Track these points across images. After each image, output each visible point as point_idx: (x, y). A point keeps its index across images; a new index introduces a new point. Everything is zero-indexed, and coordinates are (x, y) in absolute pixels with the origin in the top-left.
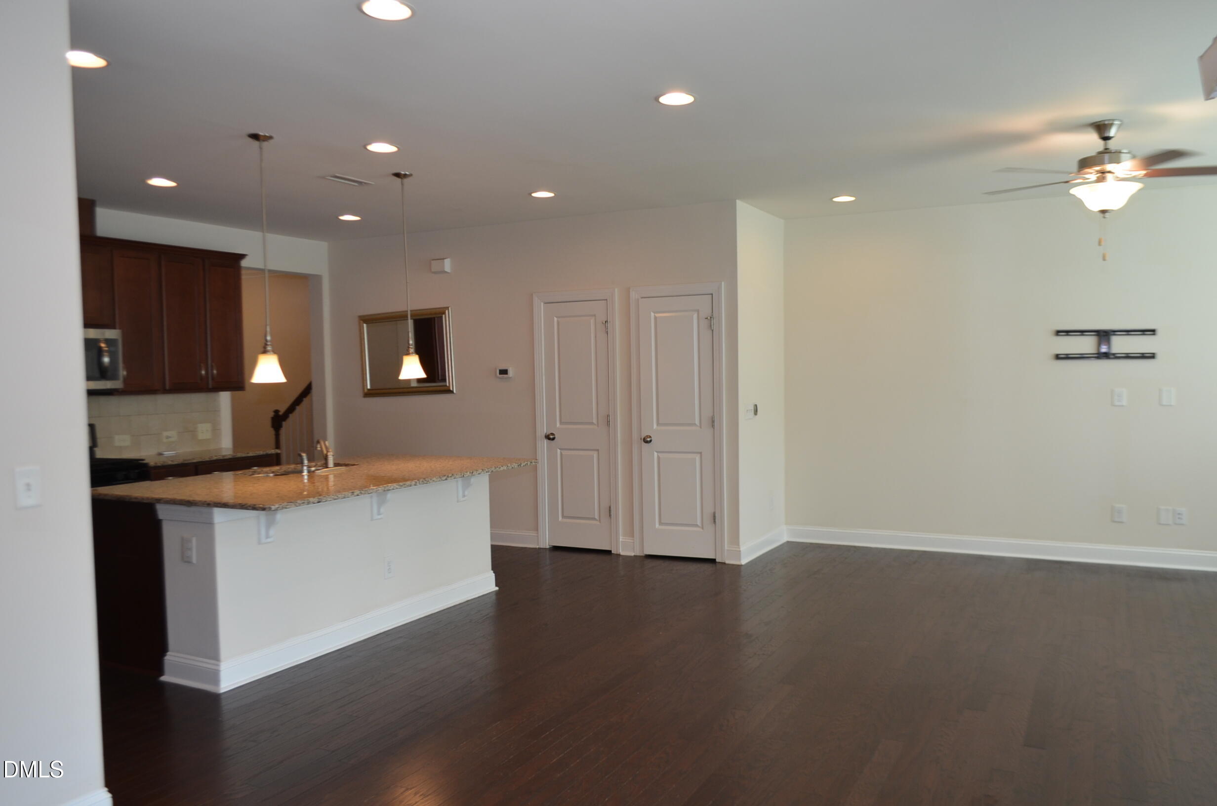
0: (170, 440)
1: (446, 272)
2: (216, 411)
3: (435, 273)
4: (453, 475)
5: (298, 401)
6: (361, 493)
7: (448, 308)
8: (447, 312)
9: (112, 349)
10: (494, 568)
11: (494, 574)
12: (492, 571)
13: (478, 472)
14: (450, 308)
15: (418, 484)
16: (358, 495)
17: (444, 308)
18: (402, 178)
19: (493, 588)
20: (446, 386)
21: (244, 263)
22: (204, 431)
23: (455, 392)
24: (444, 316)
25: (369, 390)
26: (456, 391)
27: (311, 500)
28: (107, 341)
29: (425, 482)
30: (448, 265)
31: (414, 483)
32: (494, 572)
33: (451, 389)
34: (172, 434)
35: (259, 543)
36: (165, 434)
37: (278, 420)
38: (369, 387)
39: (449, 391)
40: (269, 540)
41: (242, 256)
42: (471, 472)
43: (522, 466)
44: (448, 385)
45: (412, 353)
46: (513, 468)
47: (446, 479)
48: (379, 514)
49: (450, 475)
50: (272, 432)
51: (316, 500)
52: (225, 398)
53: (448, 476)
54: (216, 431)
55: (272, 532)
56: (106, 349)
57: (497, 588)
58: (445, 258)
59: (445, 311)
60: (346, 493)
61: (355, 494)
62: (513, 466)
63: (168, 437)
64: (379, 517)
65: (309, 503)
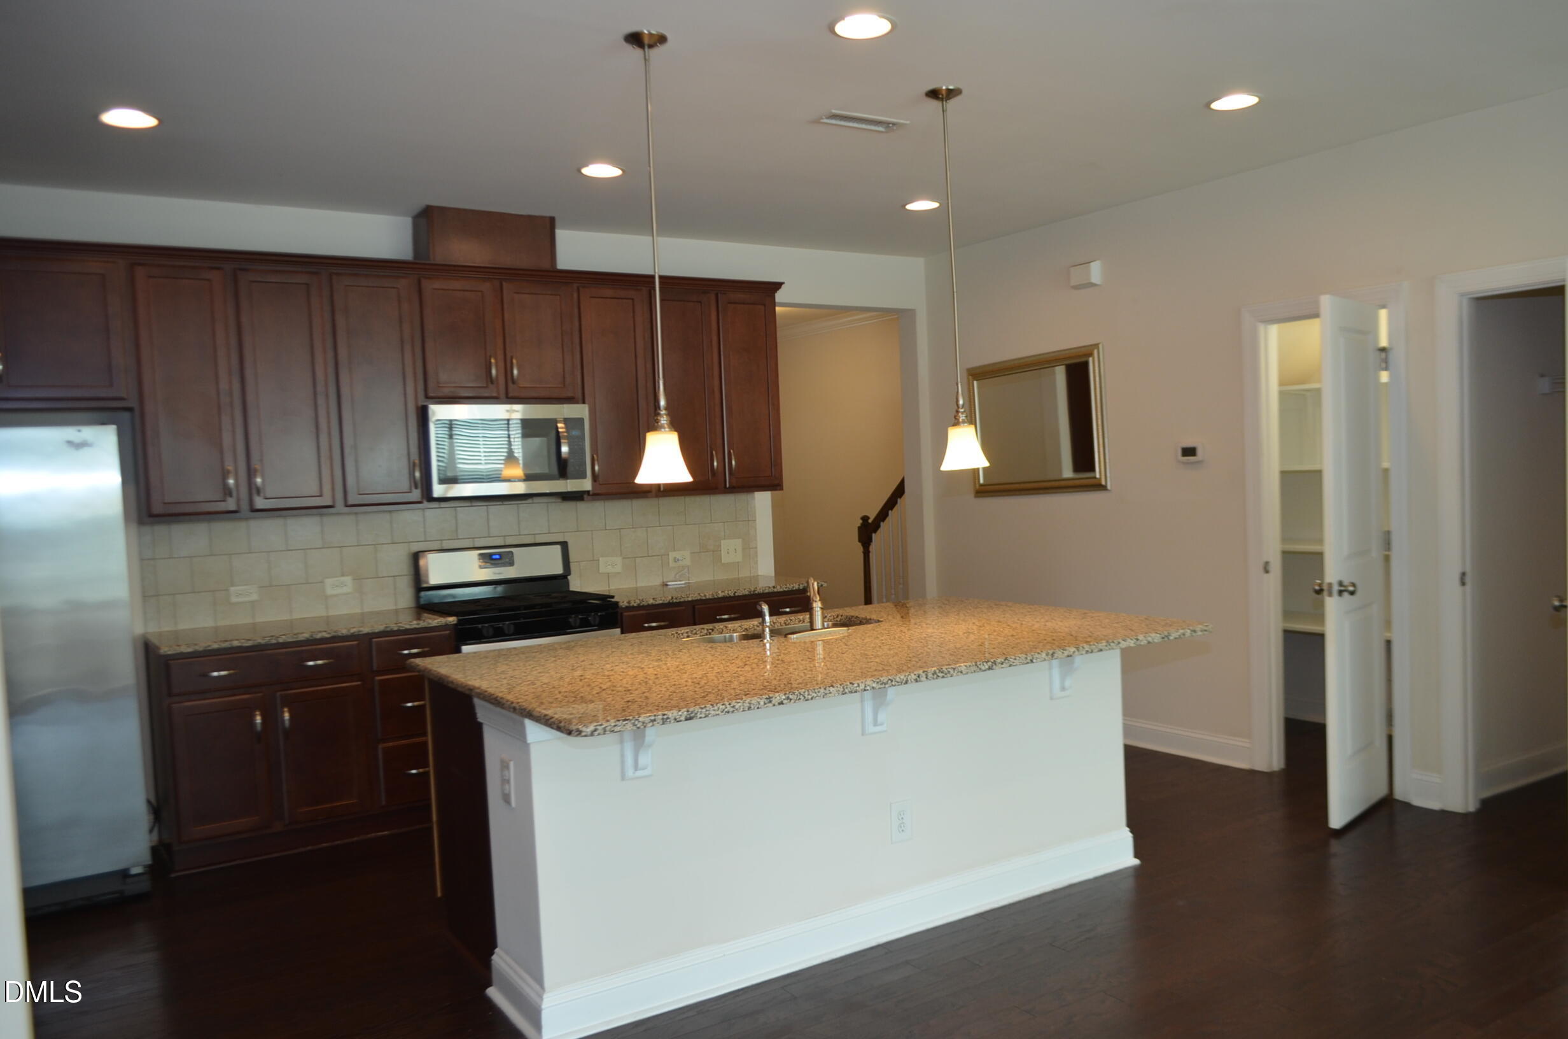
0: (680, 563)
1: (1095, 285)
2: (750, 520)
3: (1077, 287)
4: (1006, 659)
5: (891, 503)
6: (788, 698)
7: (1096, 346)
8: (1095, 352)
9: (575, 433)
10: (1132, 823)
11: (1130, 835)
12: (1128, 829)
13: (1066, 653)
14: (1100, 346)
15: (923, 678)
16: (781, 703)
17: (1091, 345)
18: (942, 100)
19: (1130, 860)
20: (1095, 478)
21: (780, 296)
22: (731, 550)
23: (1109, 487)
24: (1091, 359)
25: (981, 485)
26: (1111, 485)
27: (672, 714)
28: (566, 421)
29: (941, 675)
30: (1096, 271)
31: (914, 677)
32: (1132, 832)
33: (1103, 483)
34: (684, 556)
35: (623, 777)
36: (672, 555)
37: (867, 530)
38: (982, 481)
39: (1099, 487)
40: (639, 773)
41: (778, 286)
42: (1051, 652)
43: (1171, 638)
44: (1098, 476)
45: (964, 422)
46: (1149, 642)
47: (990, 668)
48: (875, 724)
49: (999, 660)
50: (859, 548)
51: (684, 713)
52: (763, 500)
53: (995, 663)
54: (749, 550)
55: (643, 759)
56: (565, 434)
57: (1137, 862)
58: (1092, 262)
59: (1093, 350)
60: (754, 701)
61: (774, 701)
62: (1150, 639)
63: (676, 560)
64: (878, 729)
65: (665, 721)
